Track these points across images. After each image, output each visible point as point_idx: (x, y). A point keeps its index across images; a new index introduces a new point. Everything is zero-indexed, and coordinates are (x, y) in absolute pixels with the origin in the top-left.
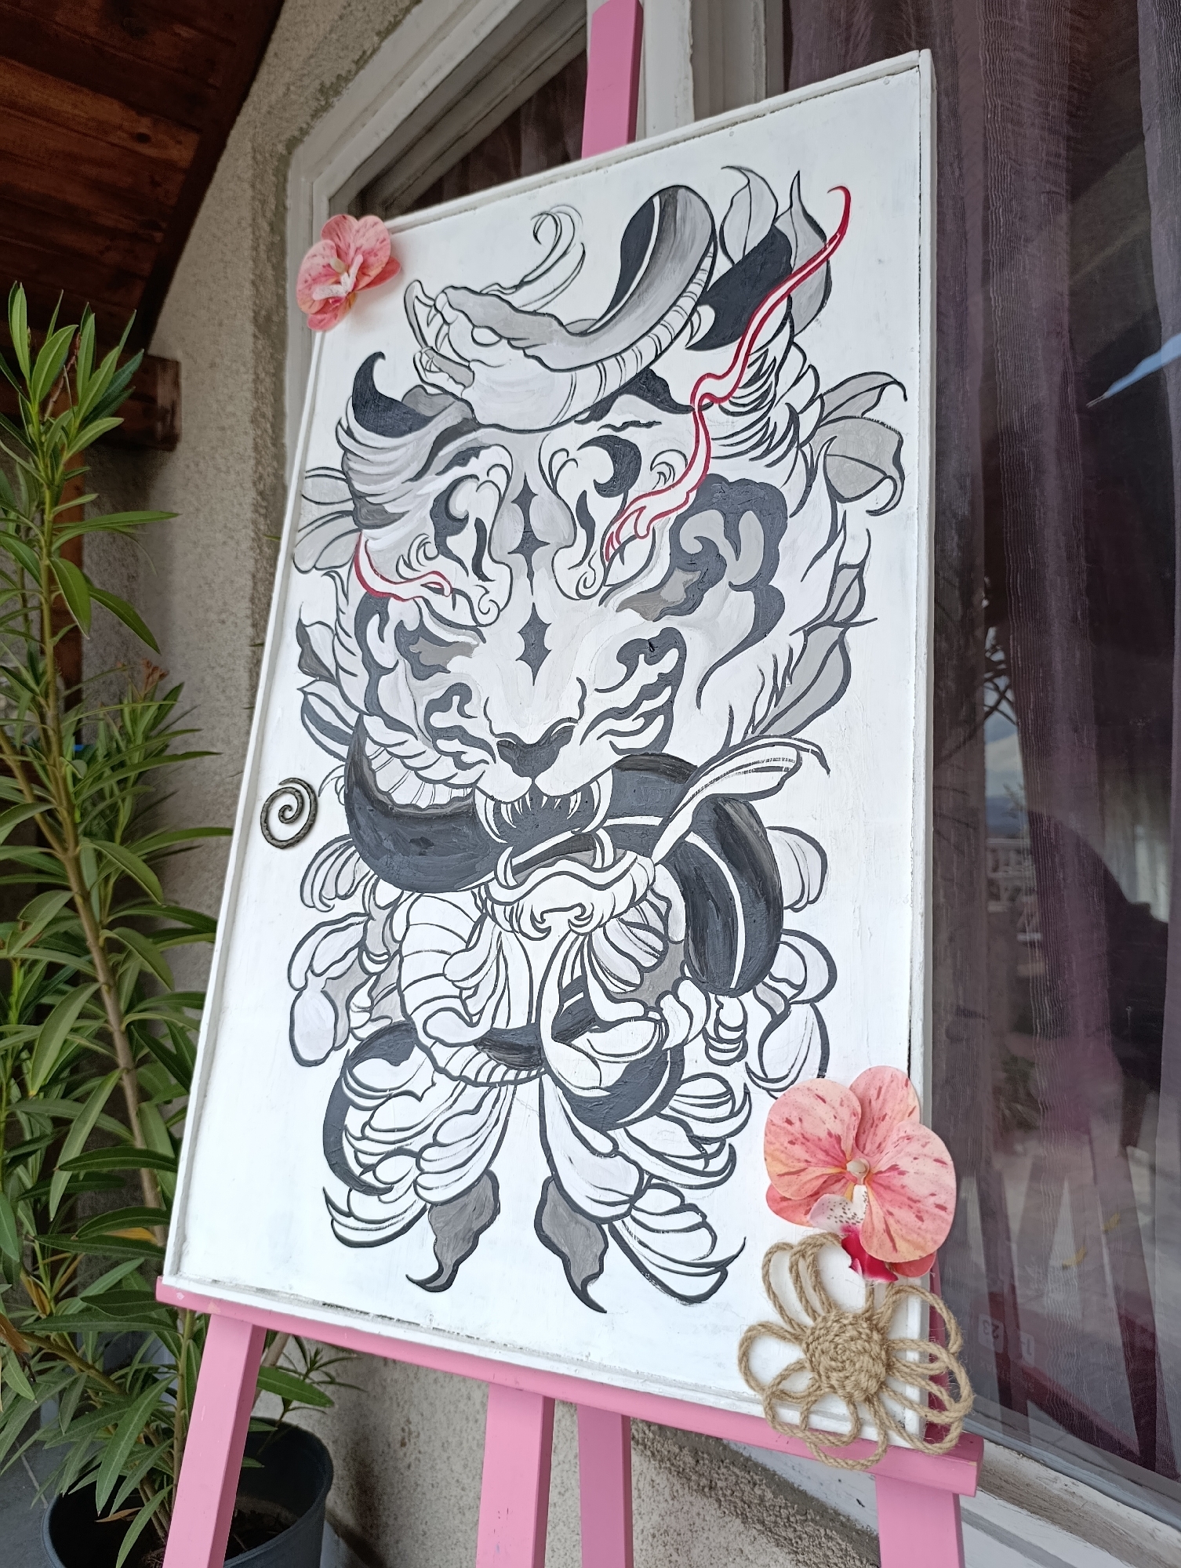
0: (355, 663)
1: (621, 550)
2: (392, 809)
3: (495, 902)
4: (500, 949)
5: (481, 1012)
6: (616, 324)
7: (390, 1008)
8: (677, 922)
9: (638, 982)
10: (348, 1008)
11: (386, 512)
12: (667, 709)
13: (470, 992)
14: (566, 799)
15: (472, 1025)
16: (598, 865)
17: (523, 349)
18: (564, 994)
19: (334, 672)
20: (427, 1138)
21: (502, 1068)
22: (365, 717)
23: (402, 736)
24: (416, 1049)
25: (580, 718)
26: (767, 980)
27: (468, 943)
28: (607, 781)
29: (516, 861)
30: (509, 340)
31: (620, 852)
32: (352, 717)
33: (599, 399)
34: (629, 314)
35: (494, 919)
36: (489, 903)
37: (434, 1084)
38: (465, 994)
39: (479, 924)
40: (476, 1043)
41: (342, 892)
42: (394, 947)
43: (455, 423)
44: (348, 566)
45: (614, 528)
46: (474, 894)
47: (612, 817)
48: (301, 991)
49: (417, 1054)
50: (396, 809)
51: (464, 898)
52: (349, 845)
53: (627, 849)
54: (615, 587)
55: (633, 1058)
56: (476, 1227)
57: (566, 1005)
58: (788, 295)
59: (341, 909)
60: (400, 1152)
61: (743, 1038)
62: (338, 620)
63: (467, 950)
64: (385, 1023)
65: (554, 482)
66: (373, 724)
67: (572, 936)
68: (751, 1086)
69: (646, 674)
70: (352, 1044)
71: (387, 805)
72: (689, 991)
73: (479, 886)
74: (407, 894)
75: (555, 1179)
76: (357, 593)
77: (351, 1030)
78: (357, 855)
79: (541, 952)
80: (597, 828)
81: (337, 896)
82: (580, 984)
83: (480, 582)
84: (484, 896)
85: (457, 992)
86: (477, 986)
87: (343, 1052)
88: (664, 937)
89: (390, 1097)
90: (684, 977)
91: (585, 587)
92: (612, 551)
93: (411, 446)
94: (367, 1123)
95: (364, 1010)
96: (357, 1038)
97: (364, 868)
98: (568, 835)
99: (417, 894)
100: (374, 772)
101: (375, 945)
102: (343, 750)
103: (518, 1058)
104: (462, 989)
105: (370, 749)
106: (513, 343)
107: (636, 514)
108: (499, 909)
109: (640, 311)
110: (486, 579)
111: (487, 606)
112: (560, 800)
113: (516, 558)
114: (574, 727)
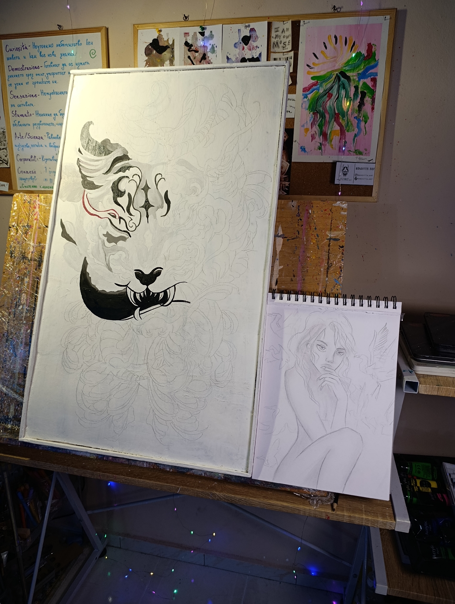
2: (97, 291)
10: (82, 355)
11: (95, 184)
14: (158, 294)
16: (168, 316)
19: (75, 240)
22: (87, 258)
29: (141, 312)
35: (133, 330)
39: (128, 331)
43: (121, 155)
48: (65, 349)
50: (99, 292)
51: (123, 322)
65: (157, 185)
70: (84, 367)
71: (95, 290)
73: (128, 319)
77: (84, 362)
83: (129, 216)
85: (120, 352)
86: (127, 351)
87: (81, 369)
93: (104, 161)
94: (90, 392)
96: (86, 365)
97: (87, 310)
100: (90, 278)
105: (89, 270)
110: (131, 215)
111: (131, 224)
112: (156, 294)
113: (143, 210)
114: (162, 271)
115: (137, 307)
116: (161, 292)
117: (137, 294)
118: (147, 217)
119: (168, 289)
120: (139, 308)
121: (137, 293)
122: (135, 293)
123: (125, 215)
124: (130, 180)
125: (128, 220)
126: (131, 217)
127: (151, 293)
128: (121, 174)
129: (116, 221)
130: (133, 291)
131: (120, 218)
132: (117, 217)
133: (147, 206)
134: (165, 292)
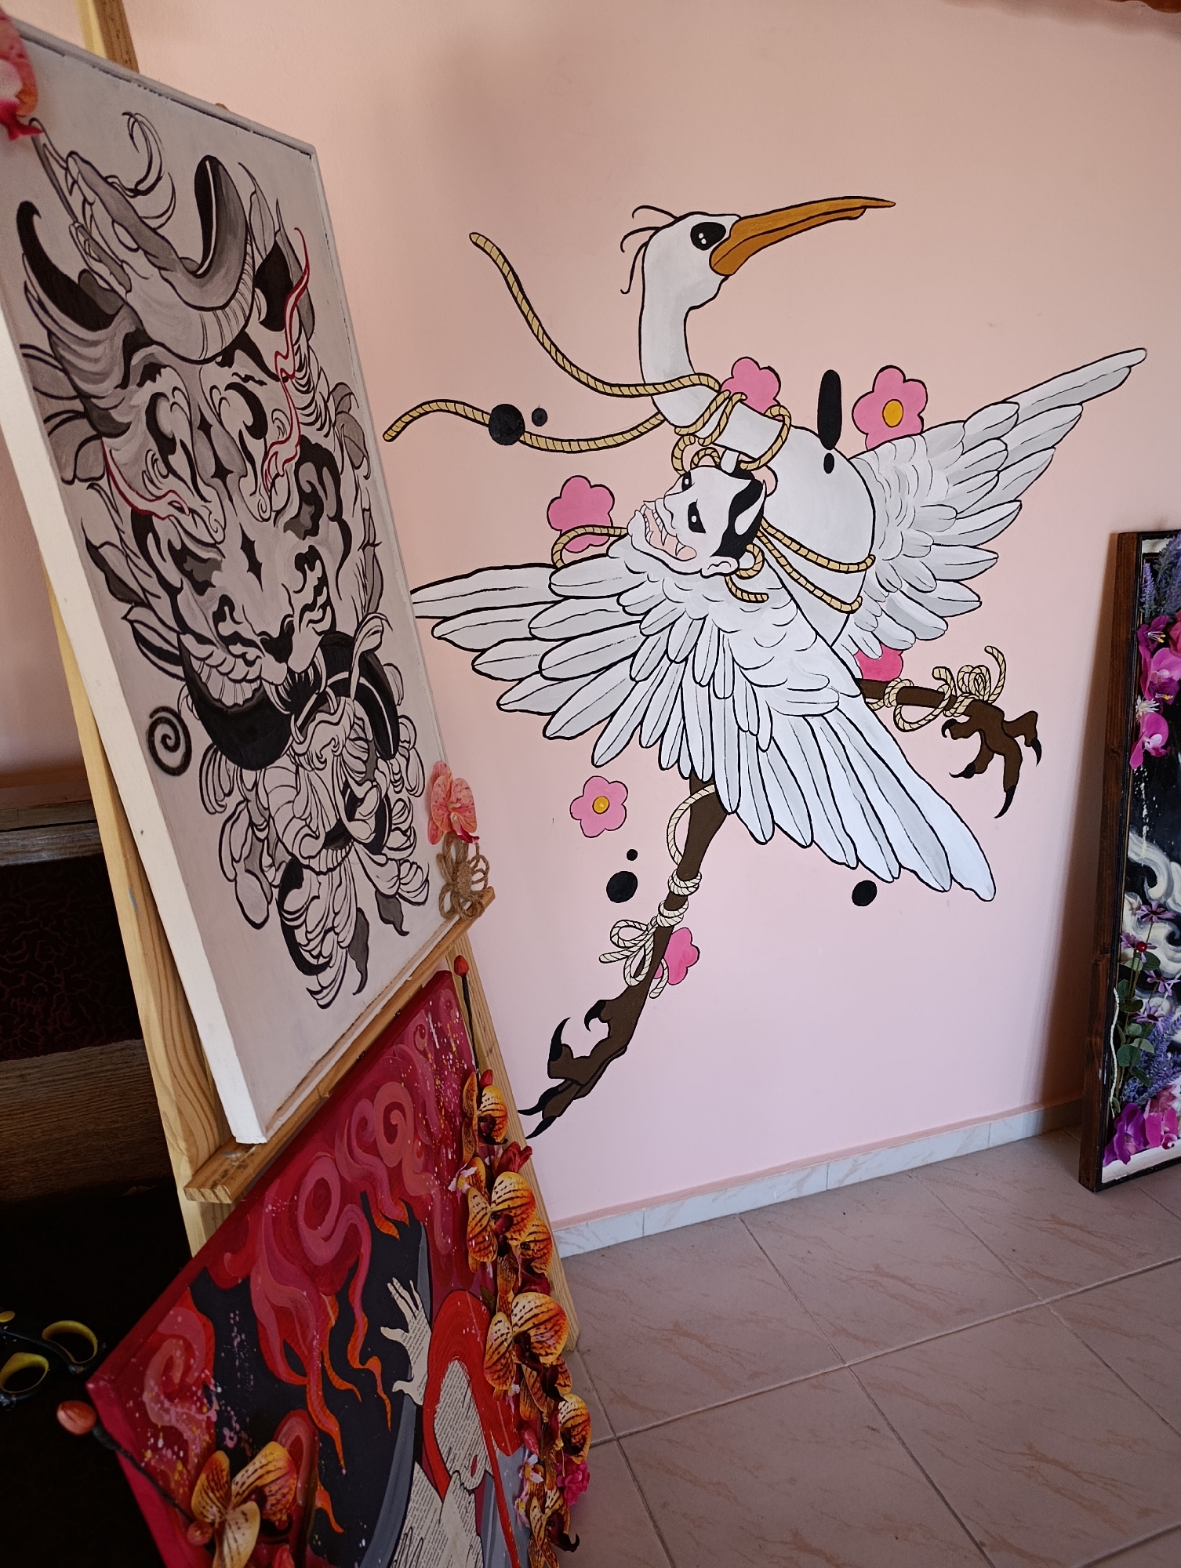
0: (153, 585)
1: (273, 484)
2: (227, 712)
3: (299, 755)
4: (311, 785)
5: (318, 827)
6: (213, 276)
7: (282, 856)
8: (368, 730)
9: (365, 770)
10: (262, 871)
11: (113, 420)
12: (328, 602)
13: (309, 819)
14: (306, 671)
15: (317, 838)
16: (332, 711)
17: (160, 268)
18: (343, 794)
19: (142, 596)
20: (332, 915)
21: (339, 851)
22: (182, 636)
23: (209, 648)
24: (304, 870)
25: (293, 612)
26: (400, 744)
27: (296, 789)
28: (319, 653)
29: (299, 723)
30: (146, 253)
31: (338, 698)
32: (174, 640)
33: (224, 347)
34: (218, 271)
35: (302, 766)
36: (296, 757)
37: (320, 883)
38: (308, 821)
39: (297, 772)
40: (323, 847)
41: (227, 791)
42: (266, 814)
43: (132, 330)
44: (106, 476)
45: (265, 467)
46: (288, 755)
47: (330, 678)
48: (235, 880)
49: (306, 873)
50: (229, 711)
51: (284, 761)
52: (215, 752)
53: (340, 696)
54: (278, 512)
55: (375, 810)
56: (365, 940)
57: (346, 799)
58: (295, 304)
59: (231, 802)
60: (327, 932)
61: (401, 776)
62: (121, 539)
63: (298, 793)
64: (284, 866)
65: (219, 415)
66: (188, 641)
67: (336, 758)
68: (410, 796)
69: (313, 577)
70: (276, 892)
71: (223, 709)
72: (381, 763)
73: (288, 749)
74: (258, 772)
75: (377, 890)
76: (126, 512)
77: (271, 885)
78: (224, 757)
79: (326, 775)
80: (325, 688)
81: (225, 795)
82: (347, 785)
83: (203, 503)
84: (293, 754)
85: (304, 823)
86: (310, 813)
87: (274, 902)
88: (366, 741)
89: (307, 909)
90: (378, 758)
91: (264, 512)
92: (269, 485)
93: (106, 344)
94: (307, 932)
95: (270, 866)
96: (275, 887)
97: (231, 766)
98: (315, 696)
99: (263, 770)
100: (205, 685)
101: (258, 820)
102: (179, 670)
103: (341, 842)
104: (305, 820)
105: (196, 664)
106: (149, 257)
107: (275, 457)
108: (301, 758)
109: (223, 272)
110: (205, 500)
111: (215, 525)
112: (303, 674)
113: (217, 482)
114: (292, 621)
115: (290, 716)
116: (308, 668)
117: (279, 687)
118: (231, 499)
119: (314, 656)
120: (293, 717)
121: (280, 685)
122: (276, 686)
123: (195, 502)
124: (171, 403)
125: (204, 513)
126: (207, 504)
127: (296, 675)
128: (150, 388)
129: (187, 520)
130: (272, 684)
131: (192, 511)
132: (187, 511)
133: (221, 472)
134: (312, 663)
